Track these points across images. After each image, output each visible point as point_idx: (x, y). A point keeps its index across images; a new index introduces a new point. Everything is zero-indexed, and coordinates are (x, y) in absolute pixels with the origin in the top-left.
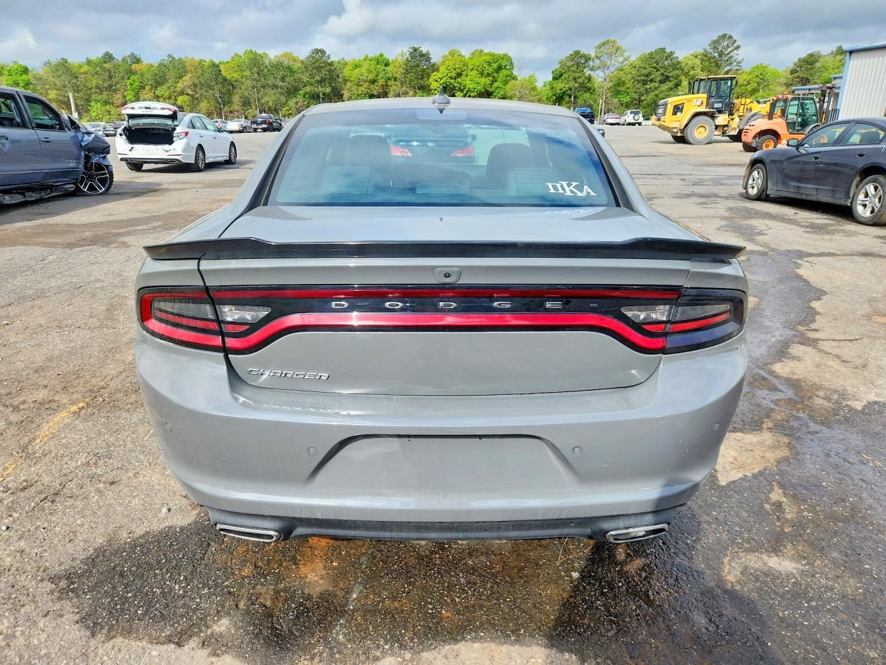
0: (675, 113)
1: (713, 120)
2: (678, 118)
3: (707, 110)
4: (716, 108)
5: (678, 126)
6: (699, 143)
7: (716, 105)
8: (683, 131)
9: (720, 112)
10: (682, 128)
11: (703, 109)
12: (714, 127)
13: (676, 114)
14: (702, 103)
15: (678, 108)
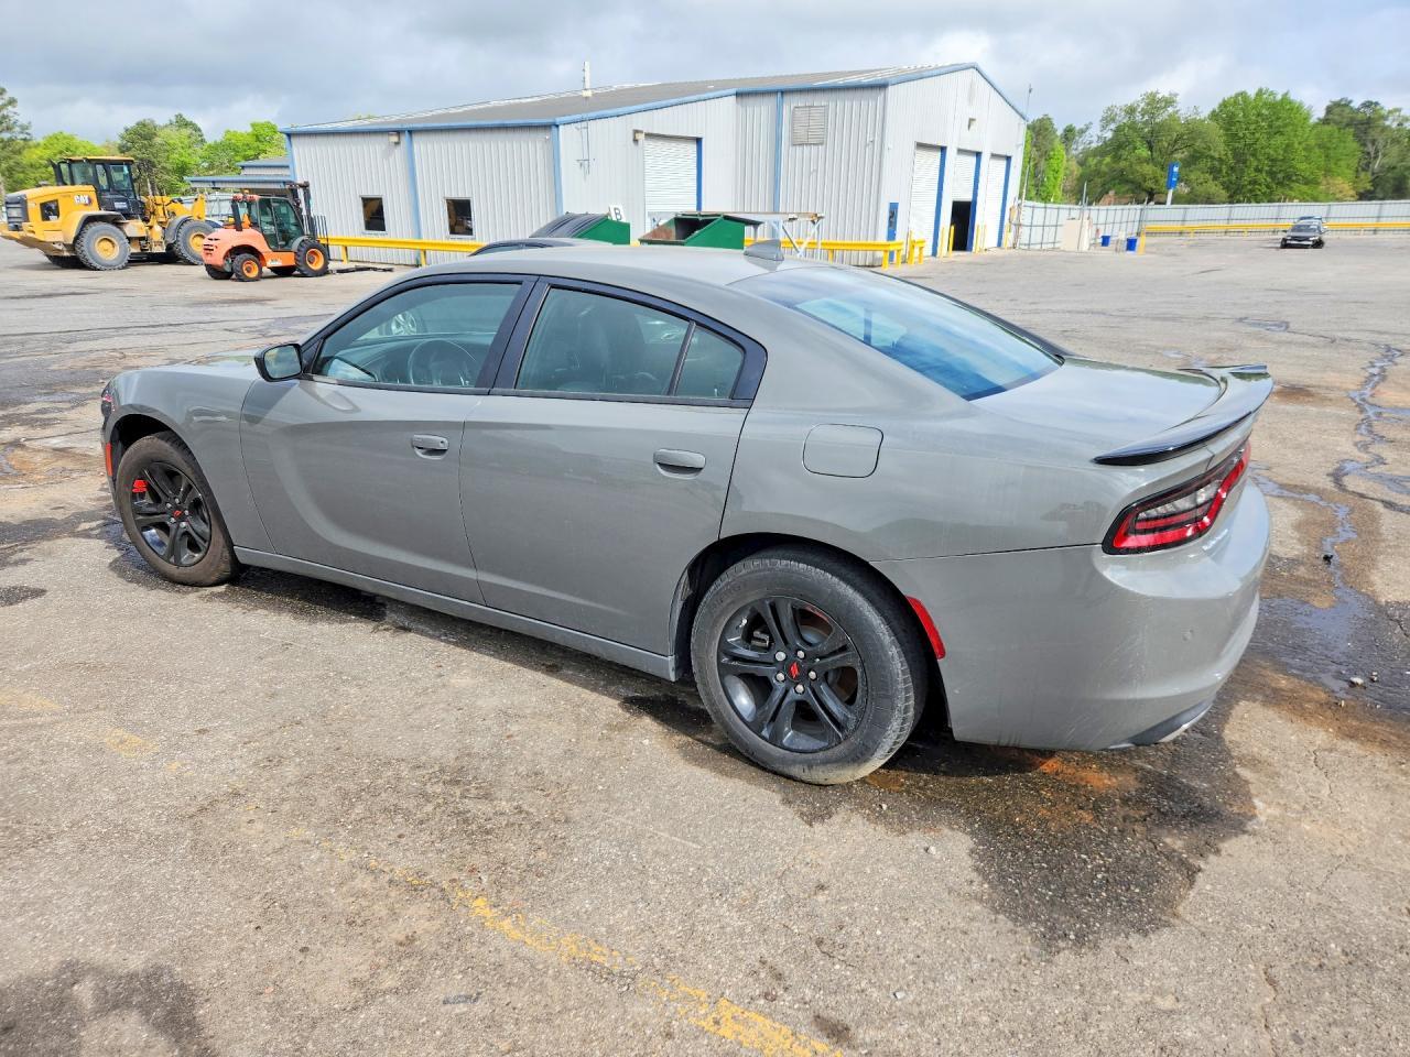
0: (45, 217)
1: (121, 229)
2: (54, 225)
3: (103, 212)
4: (119, 210)
5: (61, 239)
6: (110, 267)
7: (118, 205)
8: (72, 247)
9: (128, 216)
10: (71, 242)
11: (95, 211)
12: (127, 241)
13: (48, 219)
14: (90, 201)
15: (49, 209)
